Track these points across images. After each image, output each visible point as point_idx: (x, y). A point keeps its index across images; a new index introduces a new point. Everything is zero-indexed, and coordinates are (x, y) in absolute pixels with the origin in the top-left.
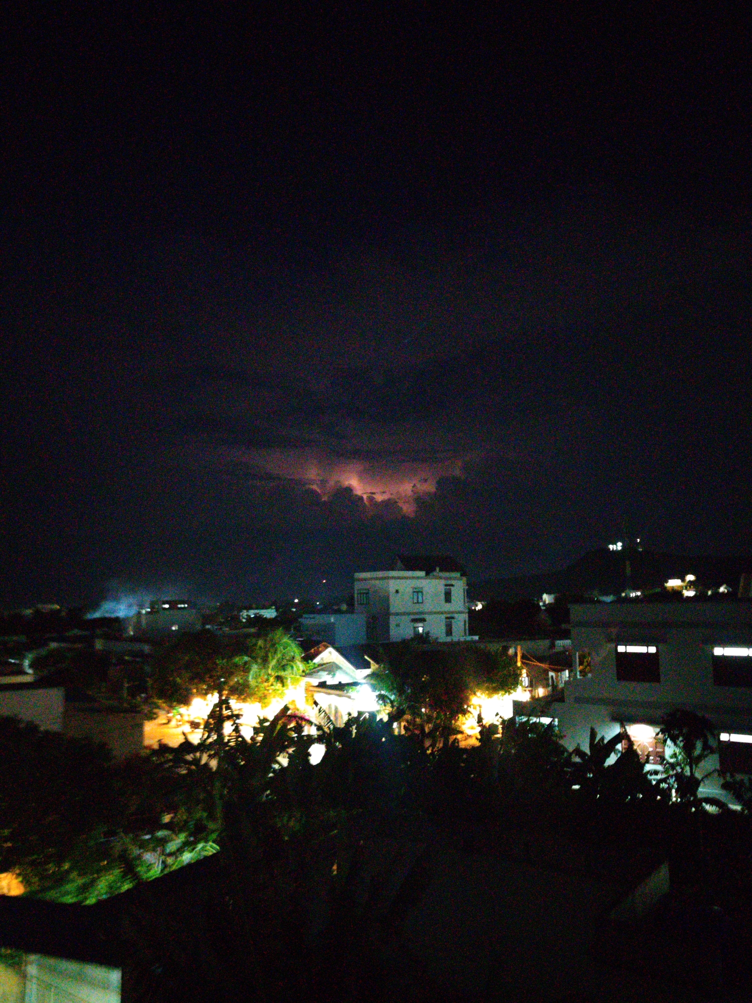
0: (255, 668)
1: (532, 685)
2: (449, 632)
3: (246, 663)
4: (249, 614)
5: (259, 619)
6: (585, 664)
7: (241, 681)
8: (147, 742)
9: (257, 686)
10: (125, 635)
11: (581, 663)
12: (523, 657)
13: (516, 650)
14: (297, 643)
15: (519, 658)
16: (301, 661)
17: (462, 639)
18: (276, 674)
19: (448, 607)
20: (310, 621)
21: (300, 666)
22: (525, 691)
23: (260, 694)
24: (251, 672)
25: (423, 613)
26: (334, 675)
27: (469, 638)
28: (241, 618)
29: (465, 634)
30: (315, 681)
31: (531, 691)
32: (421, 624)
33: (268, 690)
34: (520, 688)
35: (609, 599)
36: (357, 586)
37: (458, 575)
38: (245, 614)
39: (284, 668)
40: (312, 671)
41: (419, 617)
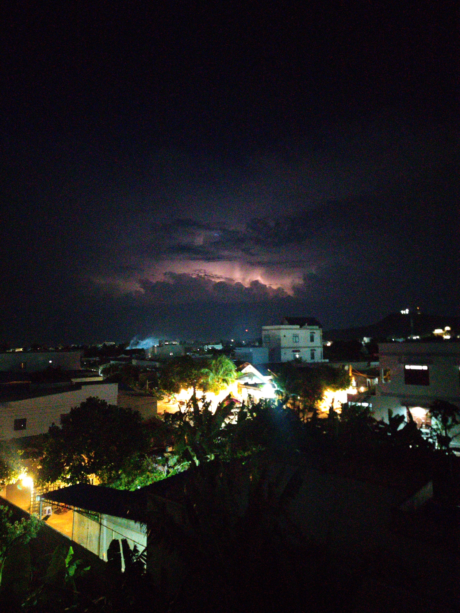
0: (211, 375)
1: (358, 386)
2: (313, 357)
3: (207, 373)
4: (208, 347)
5: (214, 350)
6: (387, 375)
7: (205, 381)
8: (158, 411)
9: (213, 384)
10: (147, 358)
11: (385, 375)
12: (353, 371)
13: (349, 367)
14: (233, 362)
15: (350, 371)
16: (235, 372)
17: (320, 361)
18: (223, 378)
19: (312, 344)
20: (238, 351)
21: (235, 374)
22: (354, 389)
23: (214, 388)
24: (210, 377)
25: (299, 347)
26: (252, 379)
27: (323, 361)
28: (204, 349)
29: (321, 359)
30: (242, 382)
31: (357, 389)
32: (298, 353)
33: (218, 386)
34: (351, 387)
35: (401, 340)
36: (264, 333)
37: (317, 327)
38: (207, 347)
39: (227, 375)
40: (241, 377)
41: (297, 349)
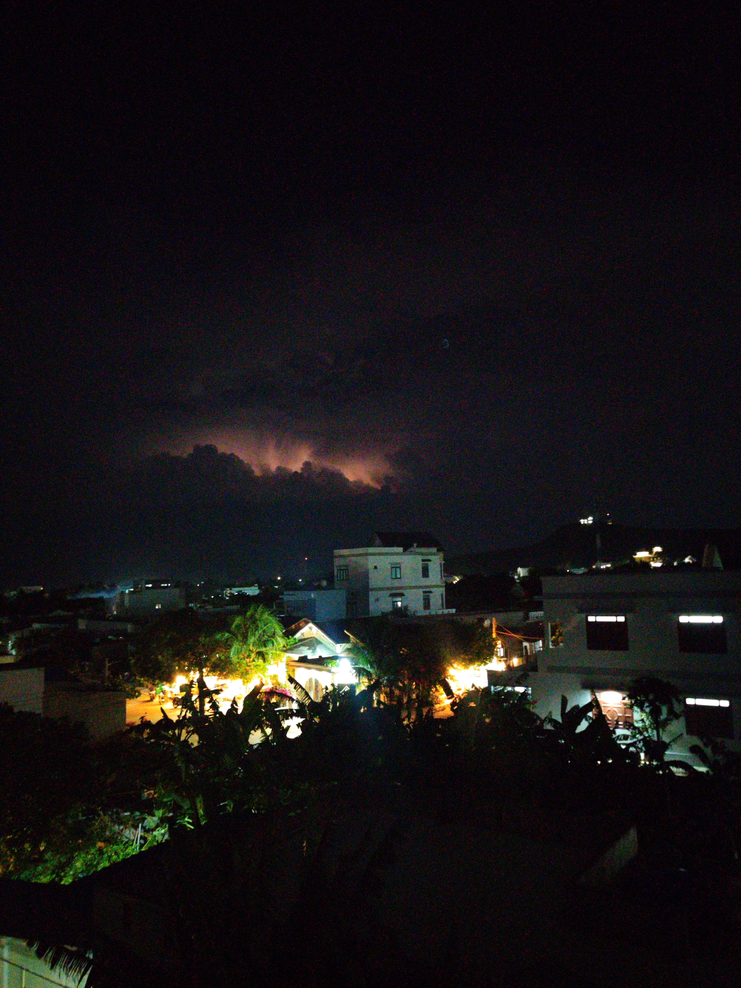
0: (236, 646)
1: (507, 656)
2: (427, 606)
3: (227, 640)
4: (232, 592)
5: (242, 596)
6: (557, 634)
7: (223, 658)
8: (129, 720)
9: (238, 662)
10: (108, 615)
11: (553, 634)
12: (498, 629)
13: (491, 622)
14: (278, 619)
15: (494, 629)
16: (283, 637)
17: (440, 612)
18: (258, 650)
19: (426, 582)
20: (289, 597)
21: (281, 641)
22: (500, 661)
23: (242, 670)
24: (233, 649)
25: (401, 588)
26: (314, 650)
27: (446, 611)
28: (225, 596)
29: (443, 608)
30: (296, 657)
31: (506, 661)
32: (400, 599)
33: (249, 666)
34: (495, 659)
35: (581, 571)
36: (337, 562)
37: (434, 550)
38: (229, 592)
39: (264, 644)
40: (292, 646)
41: (398, 591)
